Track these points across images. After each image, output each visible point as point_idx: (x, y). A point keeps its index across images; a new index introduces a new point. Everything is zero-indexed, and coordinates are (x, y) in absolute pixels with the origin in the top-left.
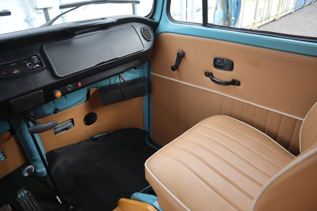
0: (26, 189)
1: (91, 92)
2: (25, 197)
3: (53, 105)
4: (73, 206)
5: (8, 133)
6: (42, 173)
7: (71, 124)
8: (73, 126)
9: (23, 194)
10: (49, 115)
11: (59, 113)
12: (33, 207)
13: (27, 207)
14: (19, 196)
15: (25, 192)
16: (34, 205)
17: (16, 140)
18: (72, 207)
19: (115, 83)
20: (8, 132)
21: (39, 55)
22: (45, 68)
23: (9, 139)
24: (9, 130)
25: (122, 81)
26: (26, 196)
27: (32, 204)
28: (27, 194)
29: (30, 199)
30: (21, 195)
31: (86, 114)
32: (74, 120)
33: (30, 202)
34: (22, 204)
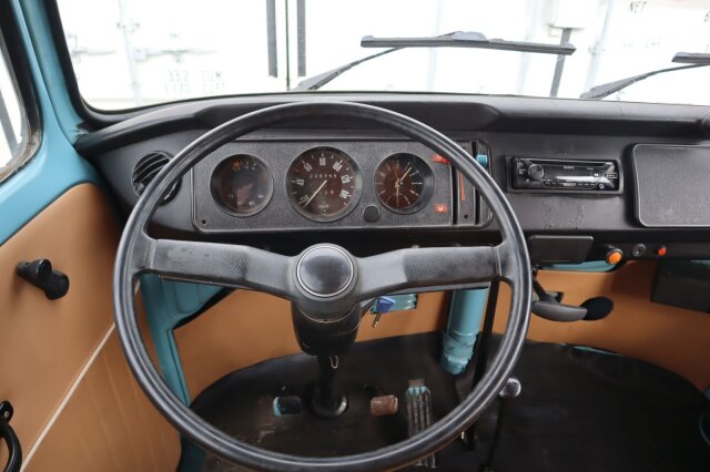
0: (426, 385)
2: (418, 398)
6: (455, 366)
9: (417, 389)
13: (413, 417)
14: (411, 389)
15: (424, 389)
21: (619, 161)
22: (619, 195)
26: (421, 397)
27: (422, 417)
28: (424, 395)
29: (424, 408)
30: (414, 391)
31: (593, 296)
32: (566, 296)
33: (422, 412)
34: (409, 408)
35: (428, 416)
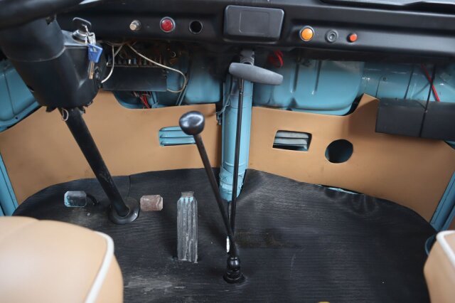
0: (194, 196)
1: (363, 102)
2: (187, 206)
3: (291, 91)
4: (239, 262)
5: (213, 107)
7: (304, 142)
8: (306, 147)
9: (187, 199)
10: (279, 107)
11: (293, 112)
12: (190, 227)
13: (183, 221)
14: (182, 199)
15: (192, 199)
16: (192, 224)
17: (218, 124)
18: (237, 263)
19: (416, 99)
20: (214, 105)
23: (211, 115)
24: (216, 103)
25: (432, 99)
26: (190, 205)
27: (190, 221)
28: (192, 204)
29: (192, 214)
30: (184, 200)
31: (336, 139)
32: (313, 137)
33: (189, 217)
34: (180, 213)
35: (194, 221)
